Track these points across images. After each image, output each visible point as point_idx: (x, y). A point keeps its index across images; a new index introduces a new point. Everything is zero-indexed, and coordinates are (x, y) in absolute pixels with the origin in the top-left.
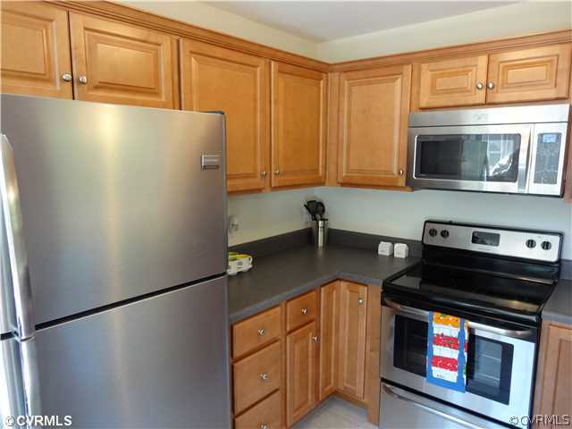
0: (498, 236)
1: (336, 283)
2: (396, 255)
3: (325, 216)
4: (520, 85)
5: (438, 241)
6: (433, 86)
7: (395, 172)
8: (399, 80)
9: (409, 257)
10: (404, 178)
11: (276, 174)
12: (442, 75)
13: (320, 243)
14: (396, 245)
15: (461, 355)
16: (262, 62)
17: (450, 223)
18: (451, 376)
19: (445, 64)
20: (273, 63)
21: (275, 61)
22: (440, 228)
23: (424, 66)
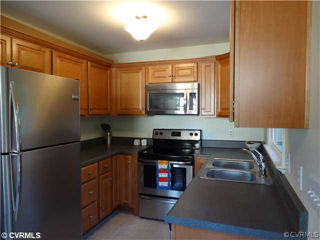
0: (180, 133)
1: (118, 156)
2: (142, 145)
3: (111, 130)
4: (183, 76)
5: (159, 137)
6: (153, 75)
7: (141, 109)
8: (140, 73)
9: (147, 145)
10: (144, 110)
11: (91, 109)
12: (157, 71)
13: (109, 143)
14: (142, 141)
15: (169, 175)
16: (85, 61)
17: (163, 129)
18: (166, 184)
19: (157, 67)
20: (89, 62)
21: (90, 61)
22: (159, 132)
23: (150, 67)
